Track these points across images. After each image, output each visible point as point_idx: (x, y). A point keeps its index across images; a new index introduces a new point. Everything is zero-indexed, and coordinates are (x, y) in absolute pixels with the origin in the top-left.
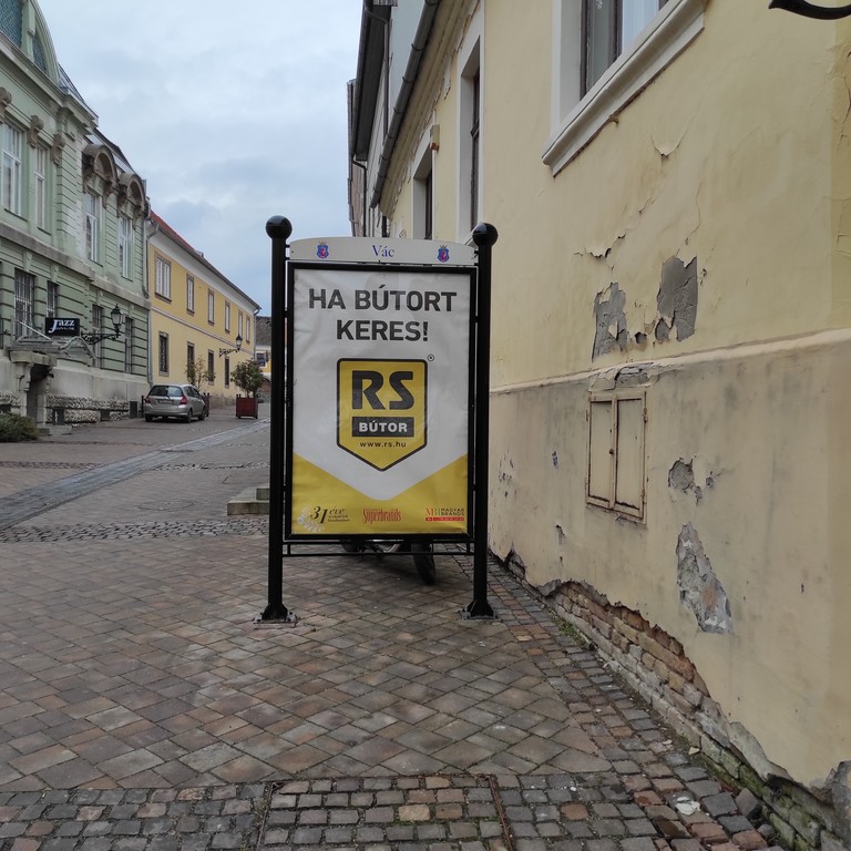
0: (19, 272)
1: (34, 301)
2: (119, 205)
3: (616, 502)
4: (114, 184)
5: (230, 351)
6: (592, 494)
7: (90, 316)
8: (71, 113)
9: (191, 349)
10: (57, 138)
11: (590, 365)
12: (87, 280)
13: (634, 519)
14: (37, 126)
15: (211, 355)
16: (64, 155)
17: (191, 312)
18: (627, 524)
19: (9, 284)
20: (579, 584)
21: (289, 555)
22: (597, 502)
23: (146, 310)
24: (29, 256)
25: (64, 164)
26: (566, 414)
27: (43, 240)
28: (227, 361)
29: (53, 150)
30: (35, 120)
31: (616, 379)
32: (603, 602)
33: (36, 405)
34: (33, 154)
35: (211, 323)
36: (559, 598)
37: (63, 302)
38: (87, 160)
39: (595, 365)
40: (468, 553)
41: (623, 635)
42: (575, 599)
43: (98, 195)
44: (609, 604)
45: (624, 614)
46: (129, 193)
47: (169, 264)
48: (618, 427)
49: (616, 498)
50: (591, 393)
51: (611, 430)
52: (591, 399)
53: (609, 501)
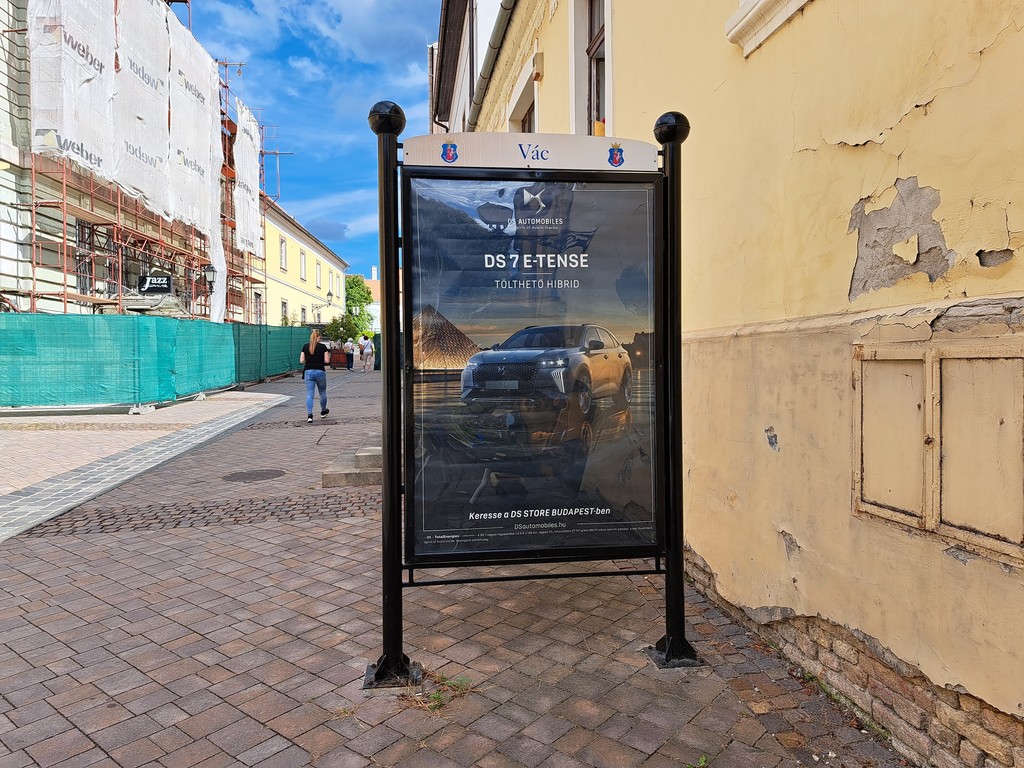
3: (942, 522)
5: (321, 306)
6: (868, 497)
9: (284, 304)
11: (844, 304)
13: (1003, 559)
15: (303, 312)
17: (285, 271)
18: (978, 561)
21: (412, 584)
22: (887, 514)
26: (796, 376)
28: (319, 315)
31: (932, 324)
32: (905, 669)
35: (304, 280)
36: (789, 633)
39: (855, 305)
40: (658, 571)
41: (963, 738)
42: (824, 642)
44: (924, 678)
45: (969, 705)
48: (941, 402)
49: (941, 515)
50: (861, 346)
51: (919, 407)
52: (862, 355)
53: (921, 517)
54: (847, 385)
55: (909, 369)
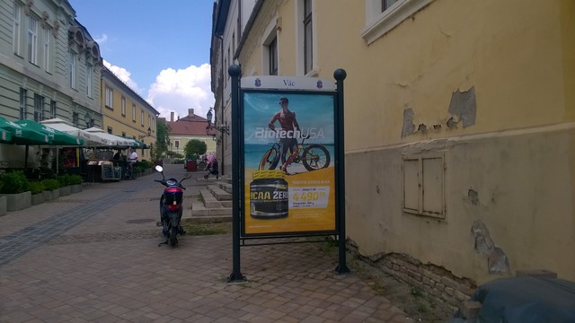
0: (36, 96)
1: (43, 111)
2: (87, 59)
4: (84, 47)
5: (145, 136)
6: (406, 207)
7: (72, 118)
8: (63, 9)
10: (56, 23)
11: (400, 140)
12: (71, 99)
14: (46, 17)
16: (59, 32)
17: (124, 116)
19: (31, 102)
20: (398, 254)
22: (410, 211)
23: (101, 115)
24: (42, 87)
25: (59, 37)
26: (385, 166)
27: (48, 77)
29: (54, 30)
30: (44, 14)
34: (43, 31)
35: (134, 121)
36: (384, 262)
37: (58, 111)
38: (71, 34)
39: (403, 141)
41: (431, 279)
43: (76, 53)
45: (432, 268)
46: (92, 52)
47: (111, 89)
48: (423, 172)
49: (423, 209)
50: (404, 155)
51: (418, 175)
52: (404, 158)
53: (419, 211)
54: (400, 169)
55: (415, 162)
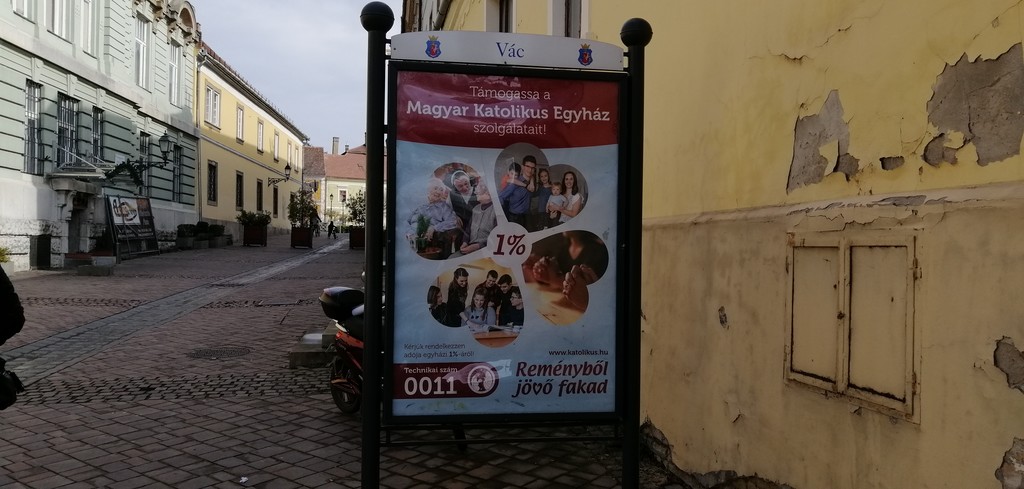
0: (63, 96)
1: (78, 126)
2: (170, 31)
5: (279, 180)
6: (797, 366)
7: (137, 143)
9: (240, 178)
12: (135, 106)
15: (260, 185)
17: (241, 141)
20: (768, 482)
22: (809, 380)
23: (195, 139)
24: (74, 80)
27: (92, 63)
28: (276, 191)
33: (79, 235)
35: (261, 152)
37: (108, 129)
39: (792, 198)
43: (148, 20)
47: (220, 92)
48: (851, 283)
49: (849, 380)
50: (793, 235)
51: (835, 286)
52: (794, 243)
53: (834, 382)
54: (783, 269)
55: (828, 254)
